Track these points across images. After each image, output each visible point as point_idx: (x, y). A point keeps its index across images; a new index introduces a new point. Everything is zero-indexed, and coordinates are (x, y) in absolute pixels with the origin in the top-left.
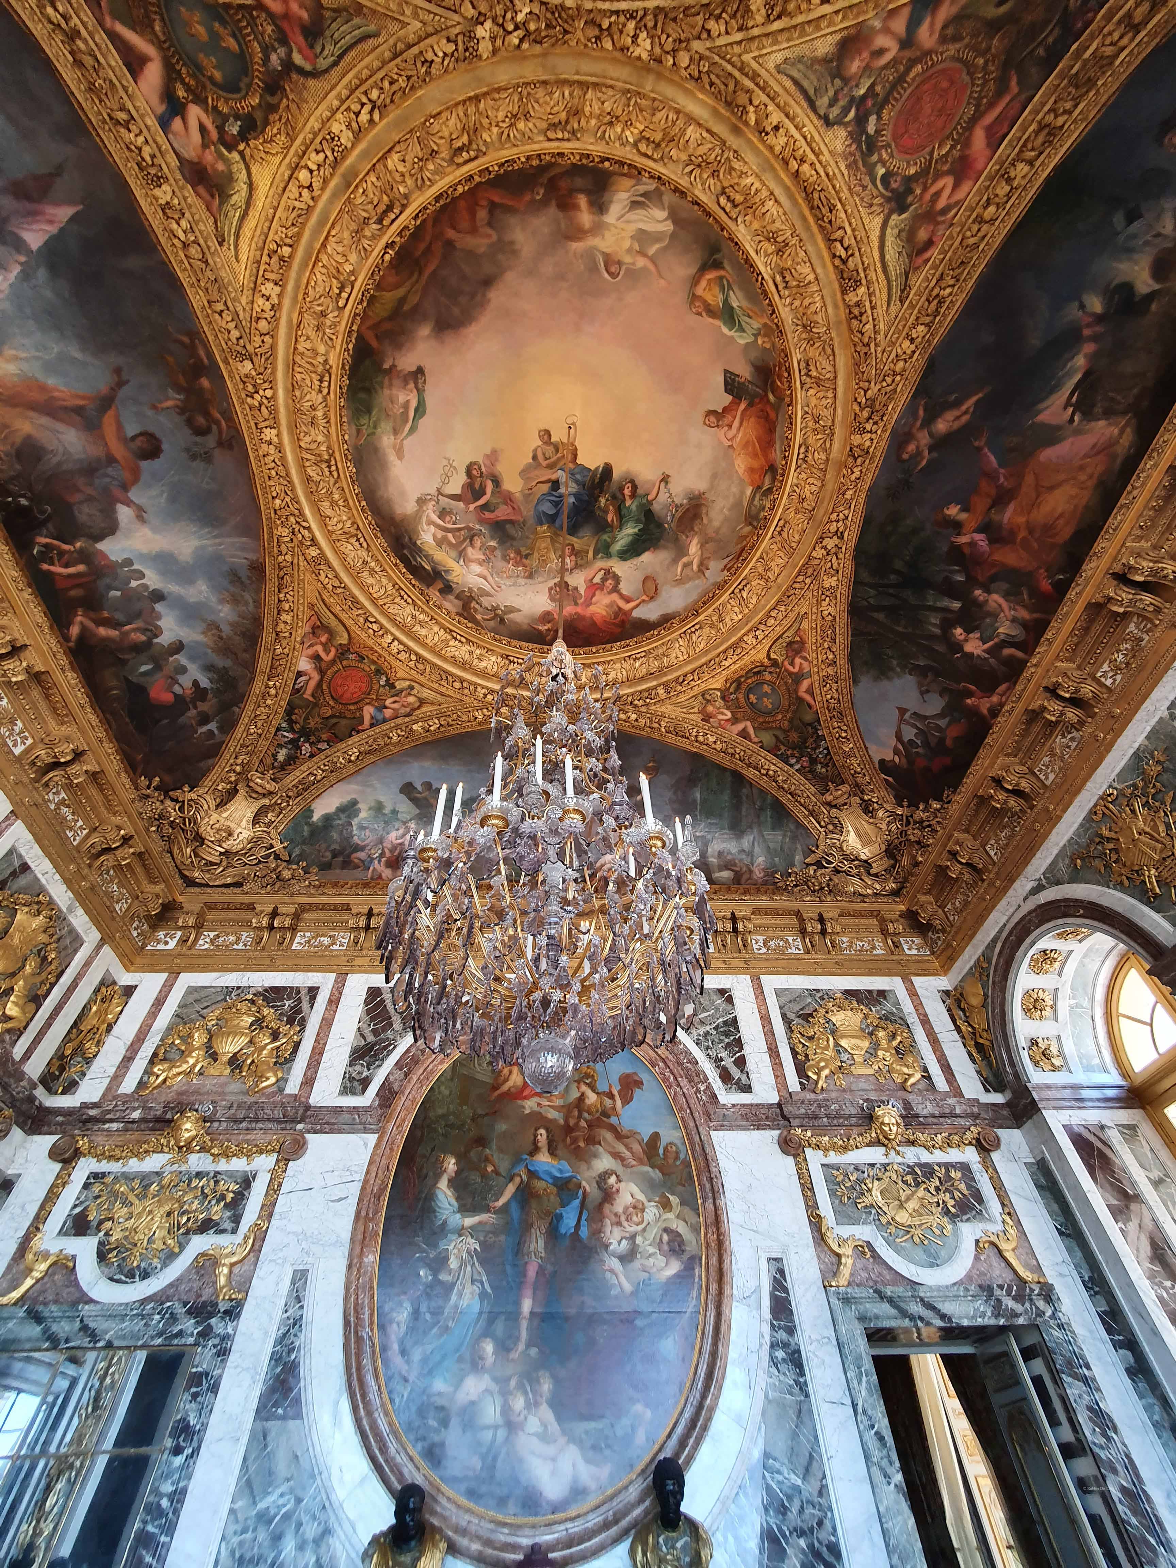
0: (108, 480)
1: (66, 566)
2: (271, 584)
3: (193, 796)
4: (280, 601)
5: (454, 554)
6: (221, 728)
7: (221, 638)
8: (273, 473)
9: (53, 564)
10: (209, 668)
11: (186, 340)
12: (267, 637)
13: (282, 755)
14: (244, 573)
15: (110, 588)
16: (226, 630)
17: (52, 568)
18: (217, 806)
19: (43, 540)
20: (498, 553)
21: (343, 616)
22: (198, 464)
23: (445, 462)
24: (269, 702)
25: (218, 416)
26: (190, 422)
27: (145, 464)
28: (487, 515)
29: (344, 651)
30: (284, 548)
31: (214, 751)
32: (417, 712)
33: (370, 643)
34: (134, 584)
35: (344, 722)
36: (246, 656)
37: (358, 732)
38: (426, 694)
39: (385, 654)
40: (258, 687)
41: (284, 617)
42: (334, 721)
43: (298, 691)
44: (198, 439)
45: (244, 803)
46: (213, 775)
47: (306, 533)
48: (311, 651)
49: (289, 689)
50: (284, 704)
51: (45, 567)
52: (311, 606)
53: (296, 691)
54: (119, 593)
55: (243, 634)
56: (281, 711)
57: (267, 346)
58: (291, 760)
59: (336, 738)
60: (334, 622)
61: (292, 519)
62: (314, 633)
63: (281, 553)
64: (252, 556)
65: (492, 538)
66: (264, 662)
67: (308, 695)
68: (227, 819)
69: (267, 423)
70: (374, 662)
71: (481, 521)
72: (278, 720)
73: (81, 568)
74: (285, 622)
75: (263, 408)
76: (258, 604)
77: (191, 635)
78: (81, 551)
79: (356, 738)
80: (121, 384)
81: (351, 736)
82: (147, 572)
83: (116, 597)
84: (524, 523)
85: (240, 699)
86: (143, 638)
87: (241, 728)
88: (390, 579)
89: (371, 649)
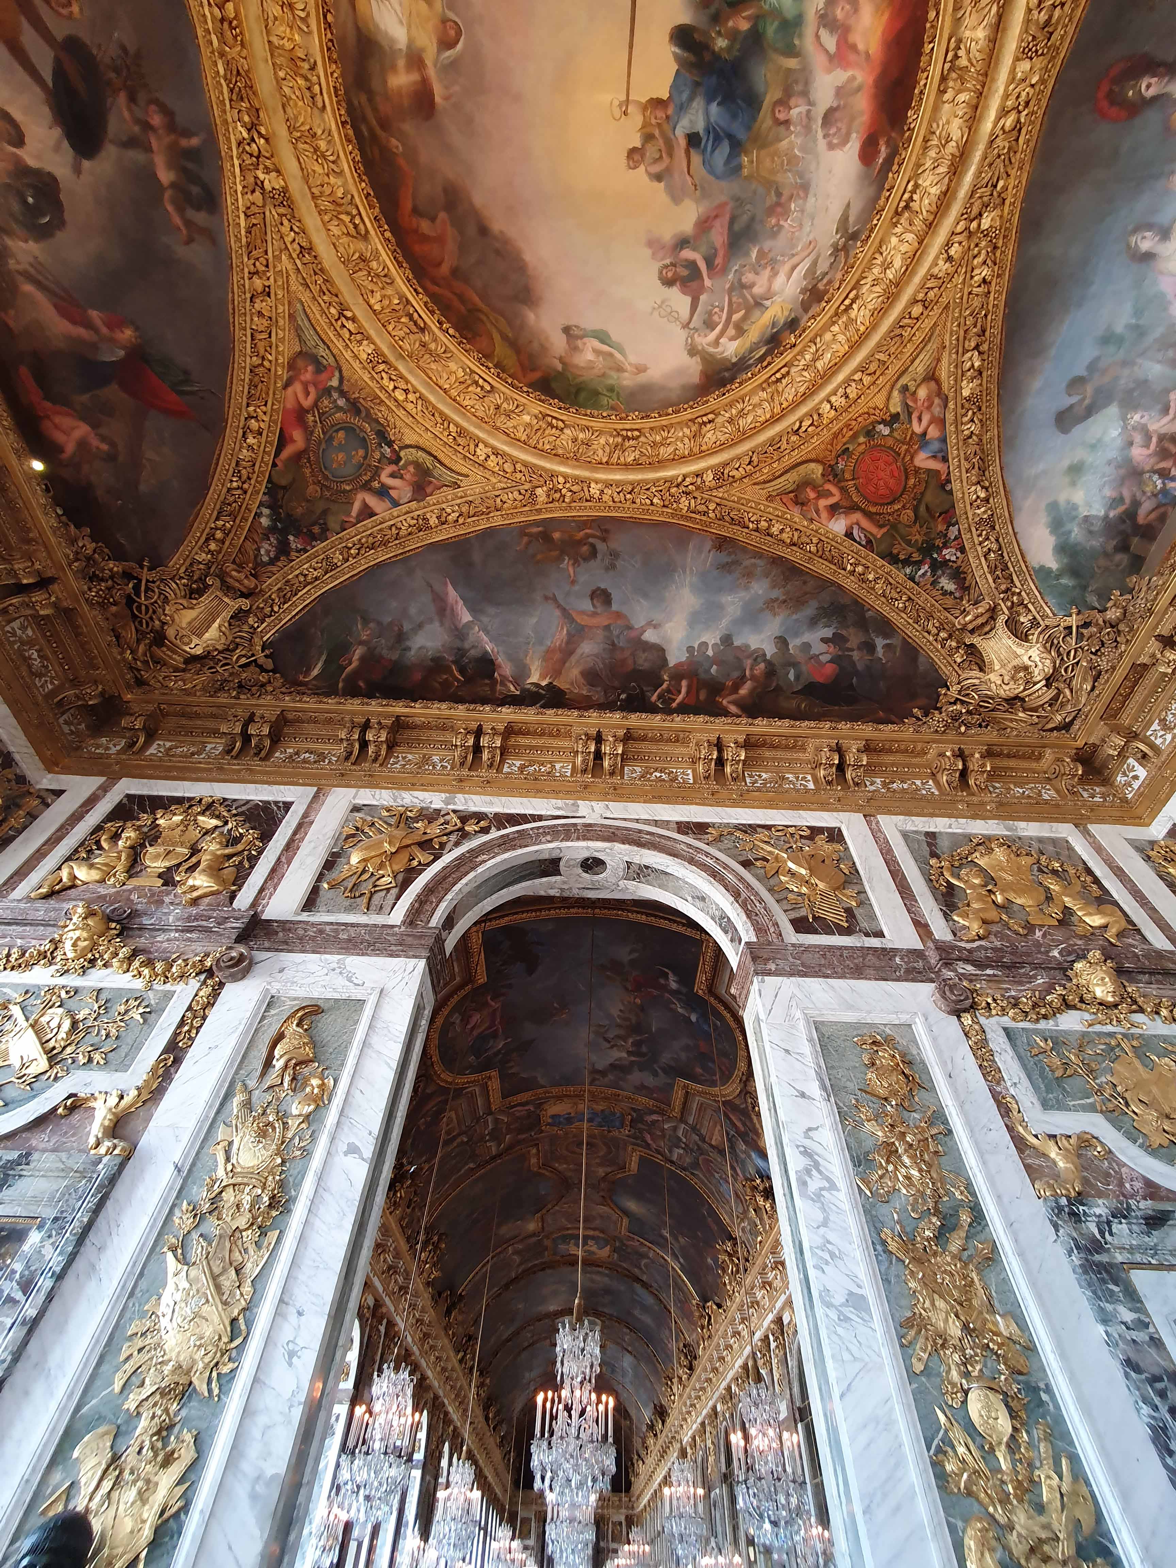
0: (621, 637)
1: (680, 692)
2: (740, 535)
3: (954, 689)
4: (757, 530)
5: (757, 313)
6: (886, 636)
7: (784, 601)
8: (628, 496)
9: (674, 700)
10: (813, 622)
11: (526, 539)
12: (795, 556)
13: (947, 584)
14: (724, 557)
15: (708, 671)
16: (776, 593)
17: (677, 701)
18: (981, 670)
19: (654, 698)
20: (767, 245)
21: (787, 461)
22: (619, 563)
23: (656, 313)
24: (871, 577)
25: (582, 533)
26: (586, 559)
27: (615, 607)
28: (719, 261)
29: (832, 473)
30: (702, 508)
31: (911, 651)
32: (945, 387)
33: (826, 435)
34: (710, 653)
35: (928, 497)
36: (811, 583)
37: (949, 481)
38: (920, 367)
39: (846, 417)
40: (850, 584)
41: (775, 530)
42: (922, 509)
43: (869, 542)
44: (599, 556)
45: (992, 643)
46: (940, 663)
47: (688, 480)
48: (824, 515)
49: (864, 551)
50: (880, 562)
51: (674, 705)
52: (770, 498)
53: (869, 545)
54: (715, 667)
55: (787, 579)
56: (888, 567)
57: (523, 469)
58: (959, 575)
59: (949, 515)
60: (793, 477)
61: (673, 490)
62: (803, 504)
63: (705, 513)
64: (709, 544)
65: (747, 254)
66: (822, 568)
67: (879, 533)
68: (1003, 666)
69: (586, 489)
70: (855, 437)
71: (724, 270)
72: (899, 575)
73: (684, 683)
74: (782, 531)
75: (573, 488)
76: (758, 555)
77: (774, 626)
78: (672, 678)
79: (955, 486)
80: (555, 599)
81: (951, 492)
82: (703, 640)
83: (717, 671)
84: (737, 199)
85: (858, 606)
86: (762, 666)
87: (892, 616)
88: (753, 392)
89: (836, 436)
